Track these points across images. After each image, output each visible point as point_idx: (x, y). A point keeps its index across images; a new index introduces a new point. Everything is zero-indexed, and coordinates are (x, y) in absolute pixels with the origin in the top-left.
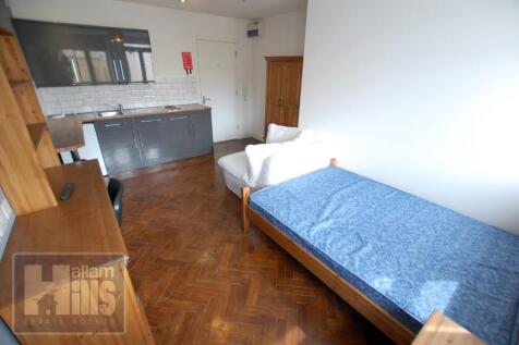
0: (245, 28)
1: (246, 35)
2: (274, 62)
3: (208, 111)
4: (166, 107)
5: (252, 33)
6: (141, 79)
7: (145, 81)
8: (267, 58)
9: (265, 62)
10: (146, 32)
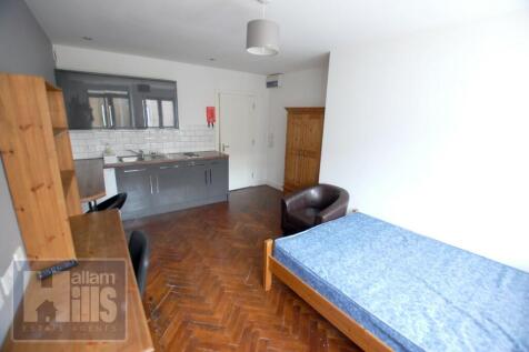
0: (263, 80)
1: (264, 85)
2: (294, 112)
3: (226, 158)
4: (186, 154)
5: (271, 84)
6: (157, 124)
7: (161, 126)
8: (287, 109)
9: (286, 112)
10: (174, 83)
